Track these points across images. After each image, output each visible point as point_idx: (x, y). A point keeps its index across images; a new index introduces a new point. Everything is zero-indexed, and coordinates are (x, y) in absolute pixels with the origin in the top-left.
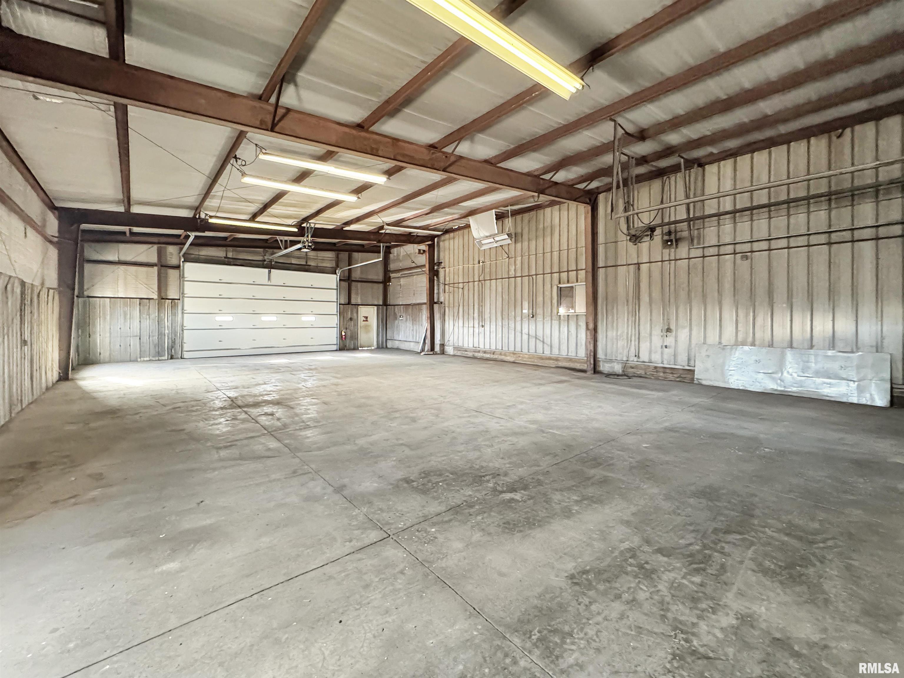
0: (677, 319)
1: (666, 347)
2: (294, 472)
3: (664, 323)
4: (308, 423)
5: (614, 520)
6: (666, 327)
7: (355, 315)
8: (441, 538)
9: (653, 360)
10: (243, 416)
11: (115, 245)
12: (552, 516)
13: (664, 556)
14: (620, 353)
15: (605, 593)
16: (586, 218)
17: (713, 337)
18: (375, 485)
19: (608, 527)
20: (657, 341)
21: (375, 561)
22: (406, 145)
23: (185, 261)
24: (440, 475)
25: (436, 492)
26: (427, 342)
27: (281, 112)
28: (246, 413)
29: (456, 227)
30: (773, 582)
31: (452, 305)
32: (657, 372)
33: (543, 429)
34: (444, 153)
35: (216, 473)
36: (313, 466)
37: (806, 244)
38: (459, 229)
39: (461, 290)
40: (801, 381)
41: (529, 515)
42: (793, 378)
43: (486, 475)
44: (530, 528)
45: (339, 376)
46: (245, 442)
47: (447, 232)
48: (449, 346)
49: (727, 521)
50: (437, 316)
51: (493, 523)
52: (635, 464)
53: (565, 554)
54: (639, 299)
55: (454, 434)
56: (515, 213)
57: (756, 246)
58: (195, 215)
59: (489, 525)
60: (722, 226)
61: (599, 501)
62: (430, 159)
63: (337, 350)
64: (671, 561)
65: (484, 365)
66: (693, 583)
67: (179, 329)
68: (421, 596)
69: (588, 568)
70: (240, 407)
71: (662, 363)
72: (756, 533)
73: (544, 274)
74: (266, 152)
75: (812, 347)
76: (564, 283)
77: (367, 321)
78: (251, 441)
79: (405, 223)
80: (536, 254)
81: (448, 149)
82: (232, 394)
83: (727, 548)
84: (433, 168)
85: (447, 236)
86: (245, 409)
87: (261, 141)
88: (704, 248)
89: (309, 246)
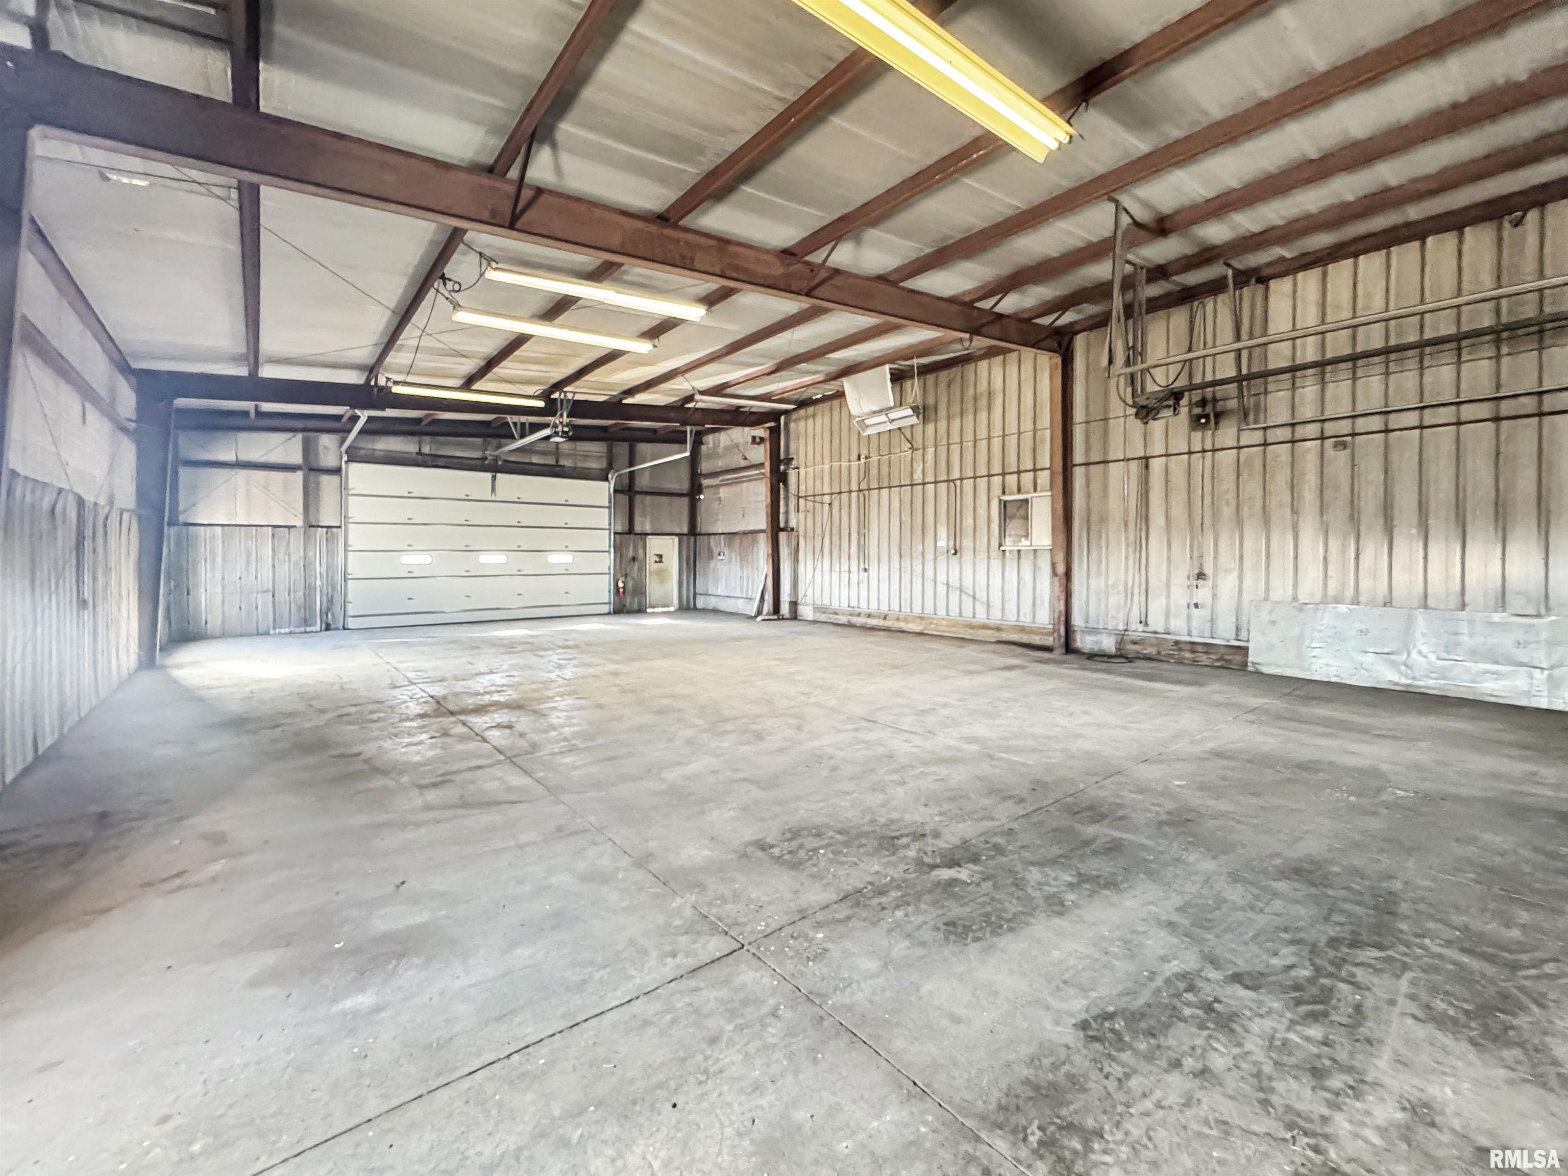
0: (1216, 557)
1: (1196, 606)
2: (559, 829)
3: (1192, 564)
4: (573, 742)
5: (1143, 920)
6: (1197, 571)
7: (641, 551)
8: (835, 952)
9: (1172, 629)
10: (460, 729)
11: (232, 435)
12: (1029, 910)
13: (1247, 987)
14: (1113, 617)
15: (1149, 1057)
16: (1051, 377)
17: (1281, 589)
18: (707, 853)
19: (1133, 932)
20: (1179, 596)
21: (723, 993)
22: (740, 250)
23: (349, 461)
24: (819, 835)
25: (815, 865)
26: (766, 598)
27: (527, 194)
28: (464, 724)
29: (819, 396)
30: (1456, 1039)
31: (810, 534)
32: (1180, 650)
33: (991, 752)
34: (808, 263)
35: (423, 830)
36: (592, 819)
37: (1454, 420)
38: (825, 399)
39: (826, 507)
40: (1443, 667)
41: (988, 909)
42: (1429, 663)
43: (902, 836)
44: (994, 933)
45: (618, 658)
46: (468, 775)
47: (803, 404)
48: (806, 604)
49: (1352, 924)
50: (784, 552)
51: (925, 923)
52: (1164, 817)
53: (1065, 982)
54: (1147, 520)
55: (832, 762)
56: (925, 370)
57: (1362, 424)
58: (368, 380)
59: (919, 927)
60: (1301, 390)
61: (1111, 884)
62: (784, 275)
63: (609, 614)
64: (1261, 998)
65: (872, 639)
66: (1308, 1039)
67: (339, 578)
68: (815, 1059)
69: (1111, 1009)
70: (452, 713)
71: (1190, 635)
72: (1408, 947)
73: (975, 478)
74: (499, 266)
75: (1463, 606)
76: (1010, 494)
77: (661, 562)
78: (479, 773)
79: (729, 391)
80: (961, 443)
81: (817, 257)
82: (437, 690)
83: (1361, 975)
84: (788, 290)
85: (802, 412)
86: (463, 717)
87: (489, 246)
88: (1265, 429)
89: (563, 432)
